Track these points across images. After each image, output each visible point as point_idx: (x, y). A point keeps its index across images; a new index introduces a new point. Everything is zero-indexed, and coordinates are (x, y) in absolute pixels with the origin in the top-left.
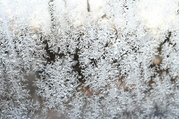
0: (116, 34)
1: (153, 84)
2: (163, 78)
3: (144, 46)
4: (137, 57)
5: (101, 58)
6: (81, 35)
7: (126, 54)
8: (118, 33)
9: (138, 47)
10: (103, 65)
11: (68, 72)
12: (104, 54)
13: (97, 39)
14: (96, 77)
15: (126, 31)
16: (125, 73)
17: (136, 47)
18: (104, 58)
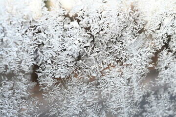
0: (93, 41)
1: (146, 106)
2: (159, 96)
3: (133, 56)
4: (124, 71)
5: (72, 75)
6: (39, 45)
7: (108, 68)
8: (96, 40)
9: (124, 58)
10: (74, 85)
11: (22, 98)
12: (76, 70)
13: (65, 50)
14: (65, 102)
15: (107, 37)
16: (108, 94)
17: (122, 58)
18: (76, 76)
